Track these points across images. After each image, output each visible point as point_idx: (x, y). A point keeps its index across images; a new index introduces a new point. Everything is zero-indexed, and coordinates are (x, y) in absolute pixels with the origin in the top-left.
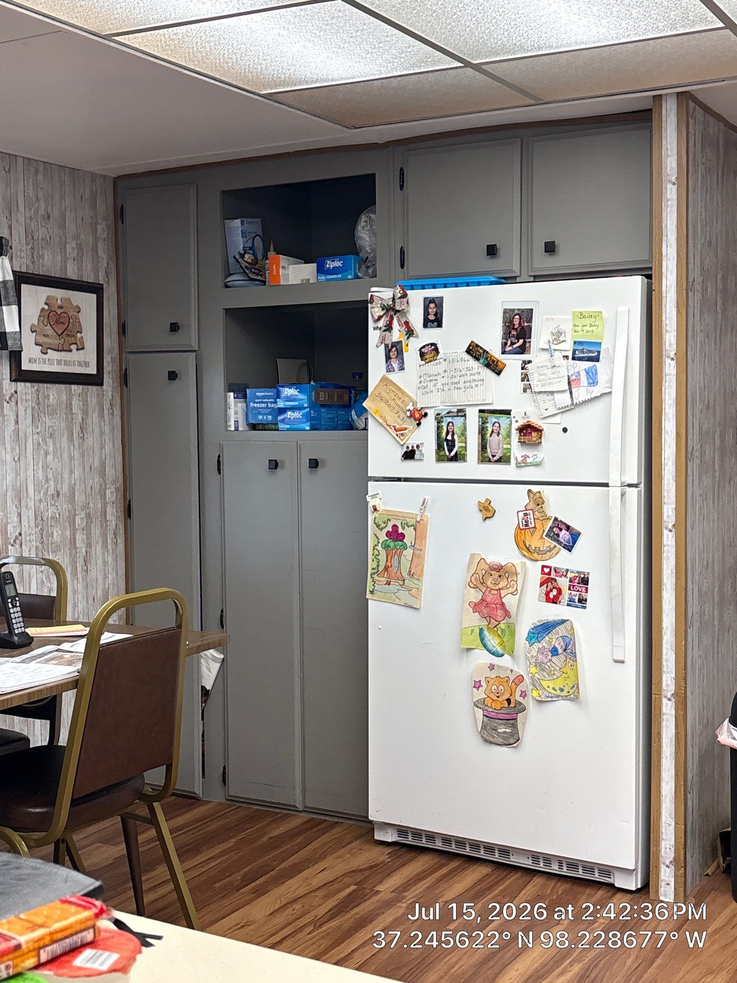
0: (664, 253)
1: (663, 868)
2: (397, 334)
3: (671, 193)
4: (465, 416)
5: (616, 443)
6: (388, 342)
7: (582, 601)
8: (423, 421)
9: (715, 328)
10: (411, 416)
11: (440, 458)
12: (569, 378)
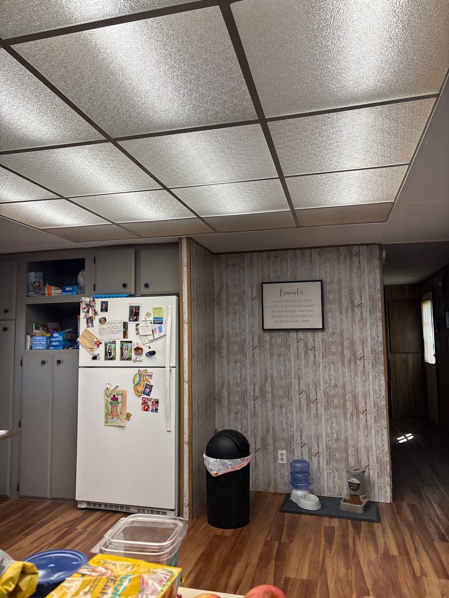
0: (183, 289)
1: (185, 507)
2: (91, 314)
3: (185, 269)
4: (115, 343)
5: (168, 352)
6: (88, 317)
7: (156, 410)
8: (100, 345)
9: (202, 314)
10: (95, 344)
11: (106, 359)
12: (152, 330)
